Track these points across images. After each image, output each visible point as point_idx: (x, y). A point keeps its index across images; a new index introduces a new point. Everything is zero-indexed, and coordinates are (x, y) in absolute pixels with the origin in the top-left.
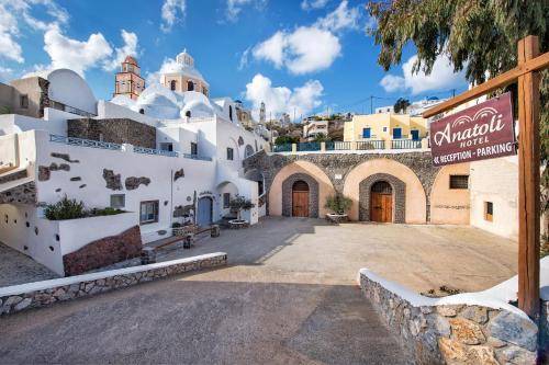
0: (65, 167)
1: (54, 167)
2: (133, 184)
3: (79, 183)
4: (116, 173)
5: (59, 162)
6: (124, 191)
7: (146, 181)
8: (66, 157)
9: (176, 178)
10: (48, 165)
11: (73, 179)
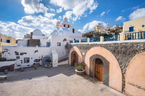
0: (7, 51)
1: (5, 51)
2: (22, 54)
3: (9, 54)
4: (17, 52)
5: (6, 50)
6: (20, 55)
7: (26, 53)
8: (7, 50)
9: (35, 52)
10: (4, 51)
11: (8, 53)
